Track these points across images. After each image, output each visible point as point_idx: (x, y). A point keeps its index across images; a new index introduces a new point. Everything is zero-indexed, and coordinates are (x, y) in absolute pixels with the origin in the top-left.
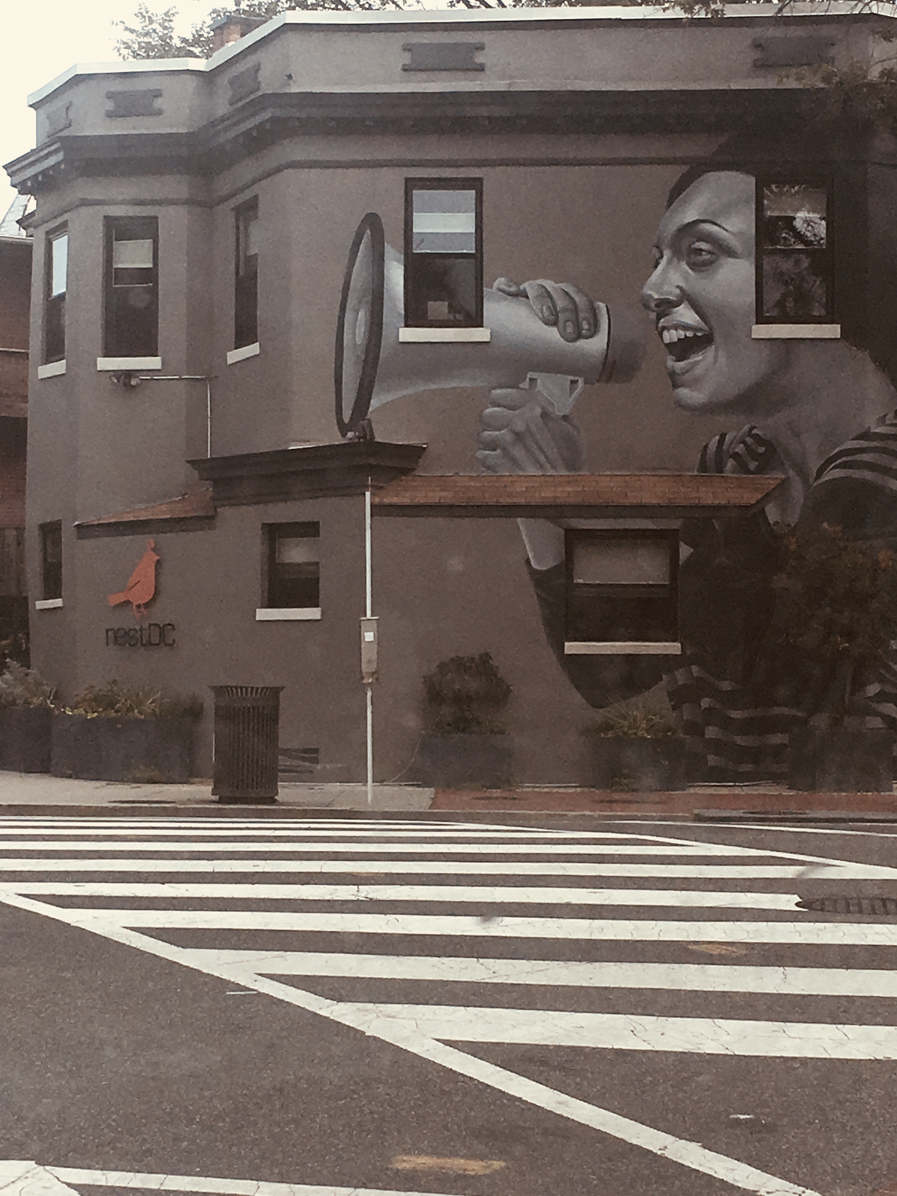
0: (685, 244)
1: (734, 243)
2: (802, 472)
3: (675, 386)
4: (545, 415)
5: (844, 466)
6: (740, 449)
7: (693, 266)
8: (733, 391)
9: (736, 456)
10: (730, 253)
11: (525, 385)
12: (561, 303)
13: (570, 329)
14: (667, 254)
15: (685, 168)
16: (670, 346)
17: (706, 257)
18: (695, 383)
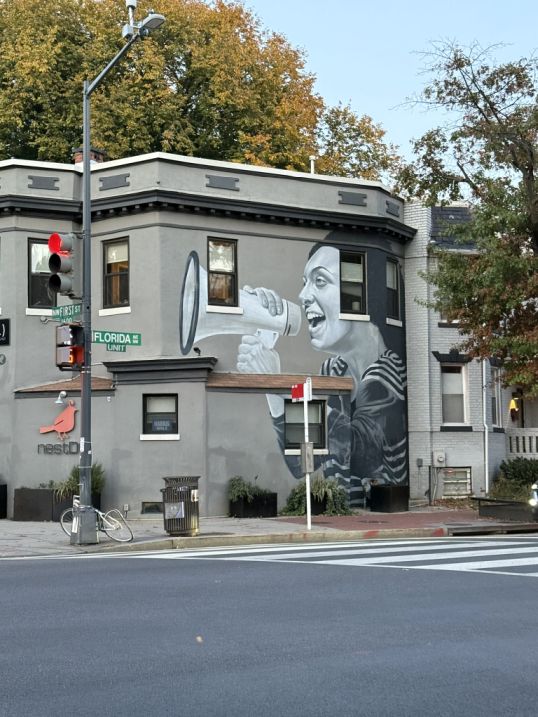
0: (315, 276)
1: (332, 277)
2: (357, 377)
3: (312, 338)
4: (264, 348)
5: (371, 374)
6: (336, 365)
7: (318, 286)
8: (333, 341)
9: (334, 368)
10: (331, 282)
11: (257, 334)
12: (270, 299)
13: (273, 311)
14: (309, 280)
15: (314, 244)
16: (310, 321)
17: (322, 283)
18: (319, 337)
